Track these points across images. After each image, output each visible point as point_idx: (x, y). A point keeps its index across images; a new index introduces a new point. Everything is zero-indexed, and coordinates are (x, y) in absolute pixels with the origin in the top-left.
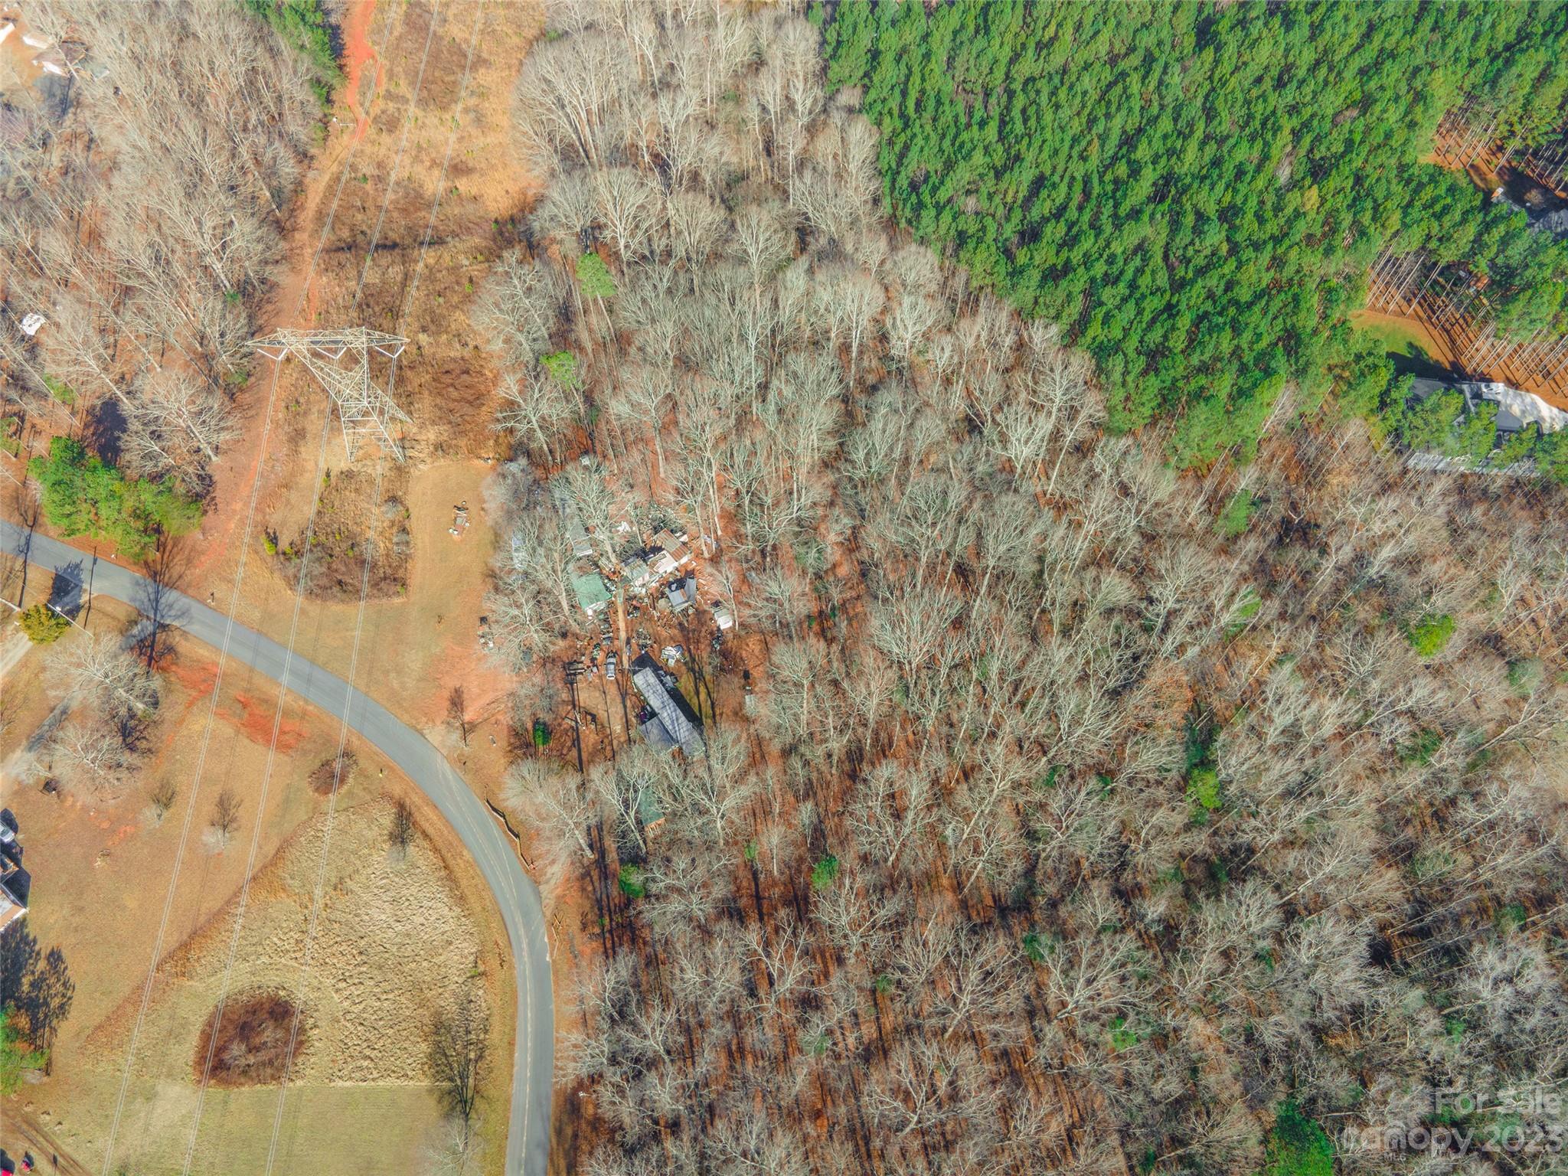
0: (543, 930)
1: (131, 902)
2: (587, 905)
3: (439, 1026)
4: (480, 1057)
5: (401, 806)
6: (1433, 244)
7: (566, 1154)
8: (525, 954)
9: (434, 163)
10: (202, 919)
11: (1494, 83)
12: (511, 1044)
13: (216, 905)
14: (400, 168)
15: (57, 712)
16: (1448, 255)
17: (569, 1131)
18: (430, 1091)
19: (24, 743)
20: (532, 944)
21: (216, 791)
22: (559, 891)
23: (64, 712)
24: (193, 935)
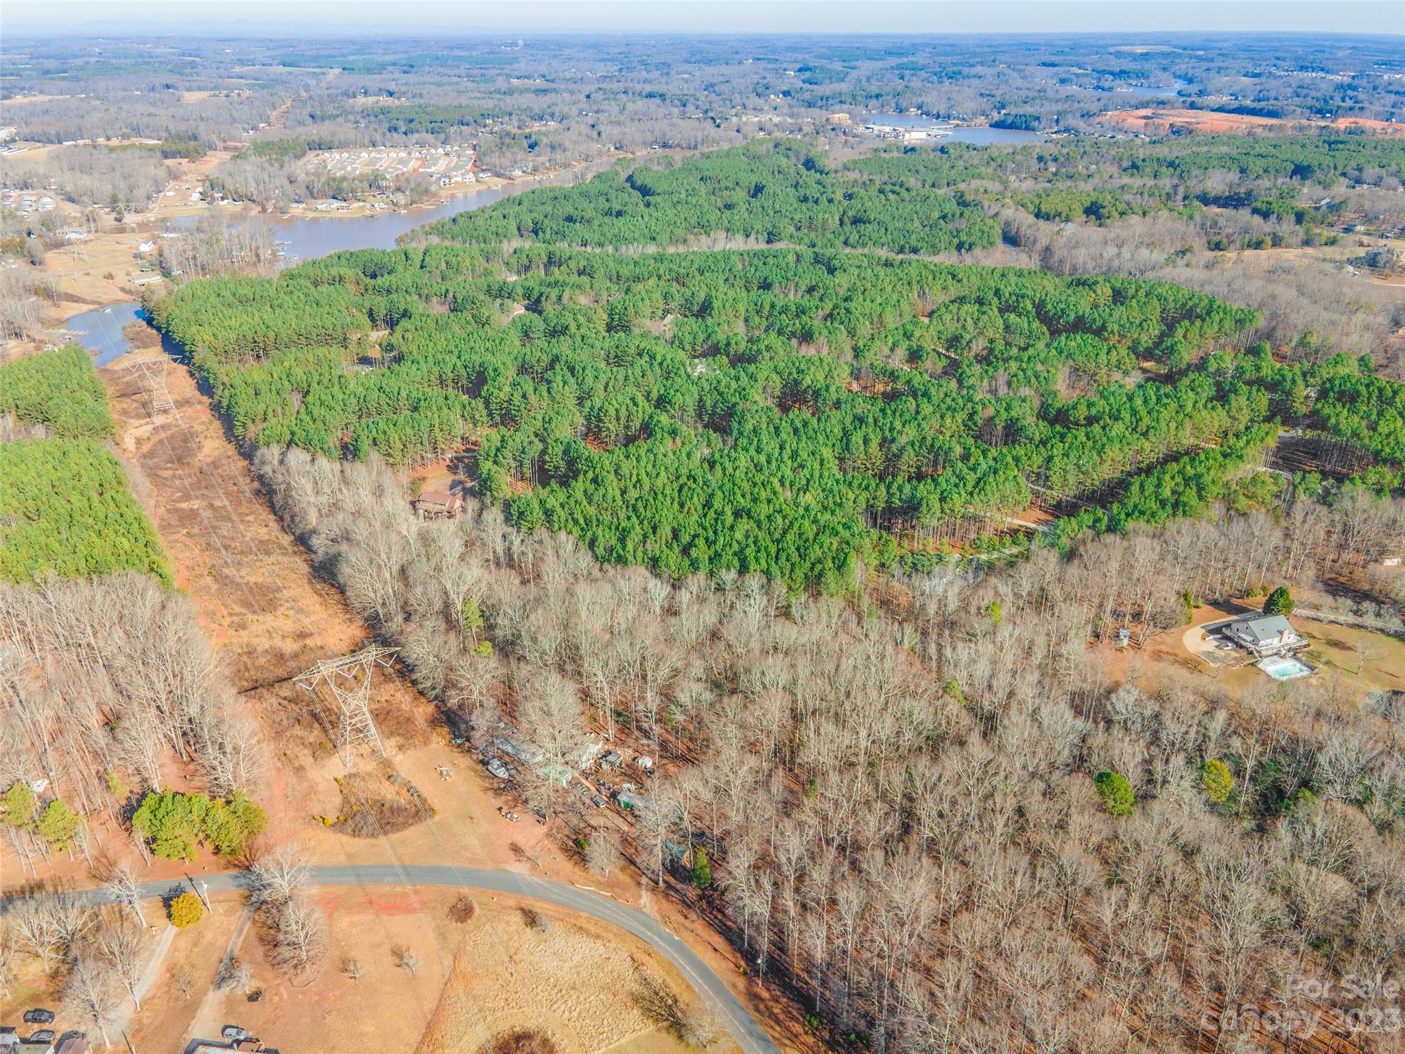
0: (662, 927)
1: (369, 1028)
2: (680, 907)
3: (636, 999)
4: (676, 1001)
5: (522, 910)
6: (872, 502)
7: (770, 1017)
8: (661, 943)
9: (284, 637)
10: (429, 1016)
11: (848, 448)
12: (688, 986)
13: (434, 1005)
14: (263, 644)
15: (225, 961)
16: (880, 505)
17: (762, 1007)
18: (658, 1030)
19: (211, 987)
20: (660, 936)
21: (386, 949)
22: (656, 908)
23: (231, 959)
24: (429, 1026)
